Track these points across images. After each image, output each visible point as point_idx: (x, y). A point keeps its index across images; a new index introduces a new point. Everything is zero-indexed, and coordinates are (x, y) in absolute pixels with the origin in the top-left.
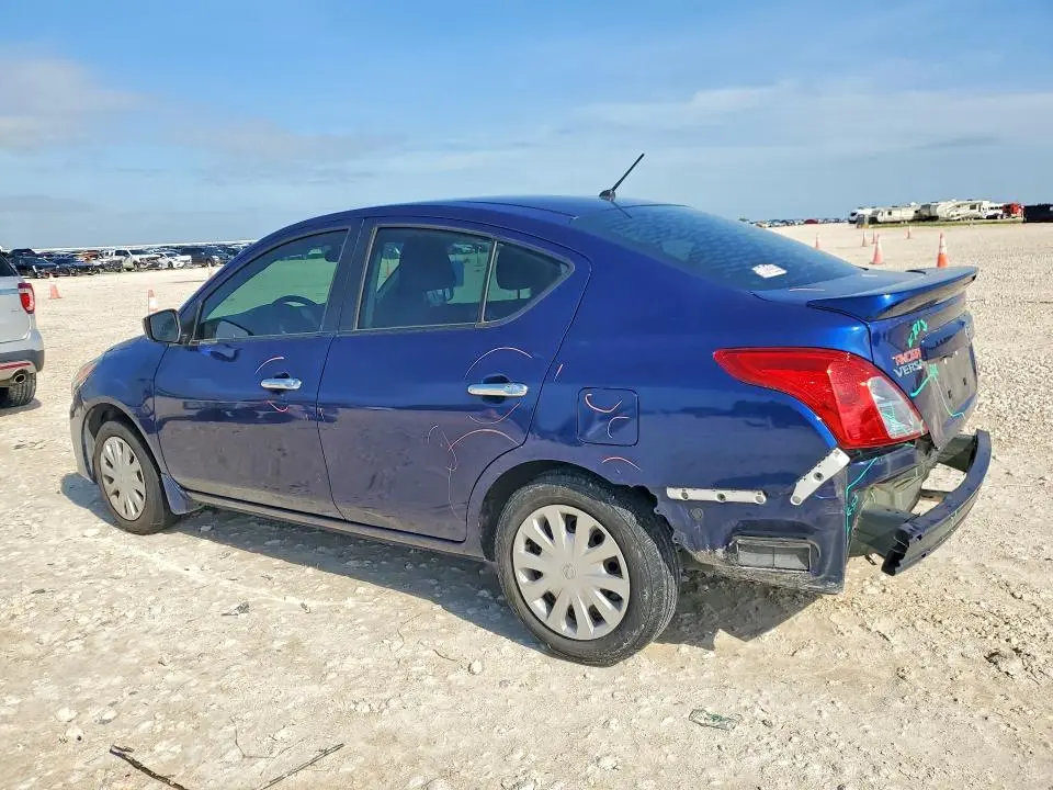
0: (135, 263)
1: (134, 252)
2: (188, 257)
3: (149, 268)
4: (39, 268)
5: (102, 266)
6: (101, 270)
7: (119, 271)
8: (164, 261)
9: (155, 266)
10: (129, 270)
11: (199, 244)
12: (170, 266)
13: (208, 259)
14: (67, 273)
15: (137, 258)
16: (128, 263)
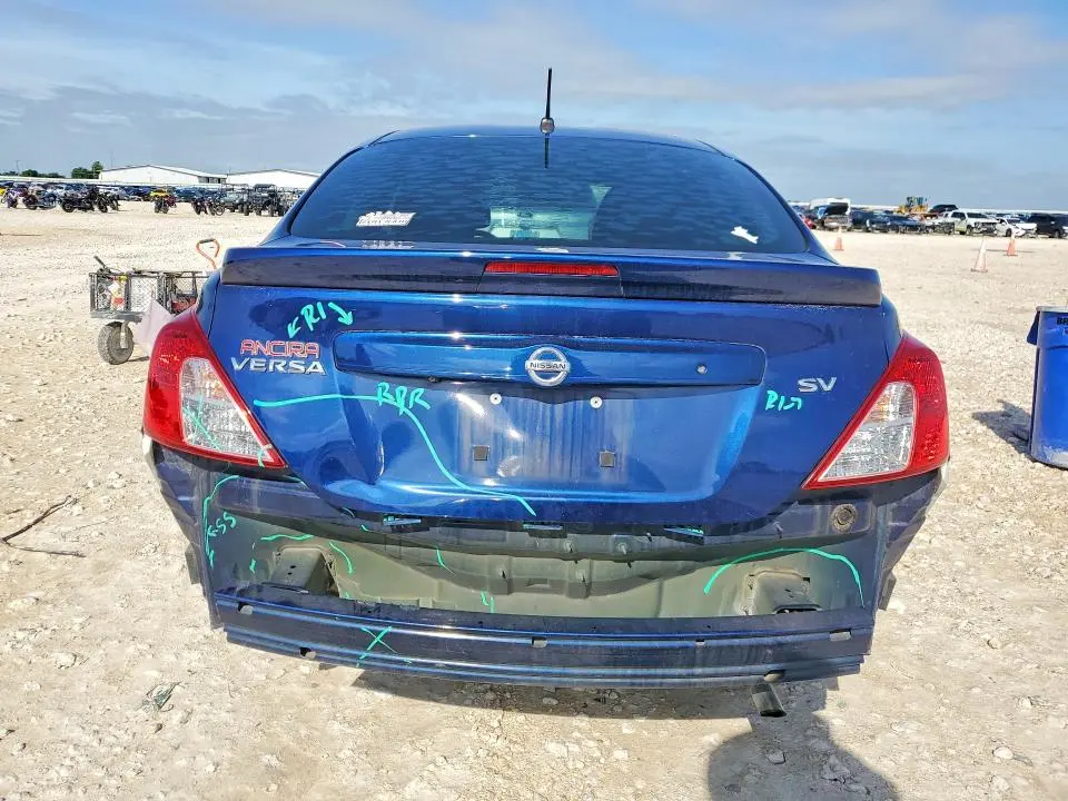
0: (969, 227)
1: (971, 215)
2: (1033, 226)
3: (984, 233)
4: (872, 223)
5: (933, 227)
6: (930, 230)
7: (949, 233)
8: (1002, 228)
9: (989, 231)
10: (962, 233)
11: (1050, 212)
12: (1009, 233)
13: (1057, 230)
14: (896, 229)
15: (972, 221)
16: (963, 227)
